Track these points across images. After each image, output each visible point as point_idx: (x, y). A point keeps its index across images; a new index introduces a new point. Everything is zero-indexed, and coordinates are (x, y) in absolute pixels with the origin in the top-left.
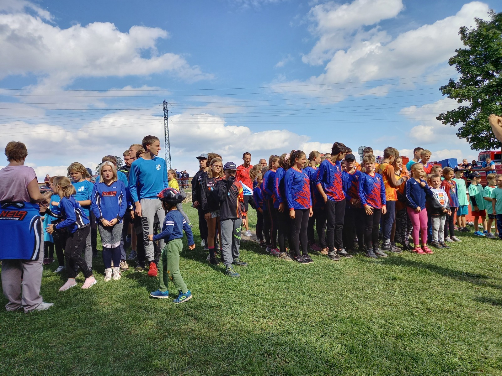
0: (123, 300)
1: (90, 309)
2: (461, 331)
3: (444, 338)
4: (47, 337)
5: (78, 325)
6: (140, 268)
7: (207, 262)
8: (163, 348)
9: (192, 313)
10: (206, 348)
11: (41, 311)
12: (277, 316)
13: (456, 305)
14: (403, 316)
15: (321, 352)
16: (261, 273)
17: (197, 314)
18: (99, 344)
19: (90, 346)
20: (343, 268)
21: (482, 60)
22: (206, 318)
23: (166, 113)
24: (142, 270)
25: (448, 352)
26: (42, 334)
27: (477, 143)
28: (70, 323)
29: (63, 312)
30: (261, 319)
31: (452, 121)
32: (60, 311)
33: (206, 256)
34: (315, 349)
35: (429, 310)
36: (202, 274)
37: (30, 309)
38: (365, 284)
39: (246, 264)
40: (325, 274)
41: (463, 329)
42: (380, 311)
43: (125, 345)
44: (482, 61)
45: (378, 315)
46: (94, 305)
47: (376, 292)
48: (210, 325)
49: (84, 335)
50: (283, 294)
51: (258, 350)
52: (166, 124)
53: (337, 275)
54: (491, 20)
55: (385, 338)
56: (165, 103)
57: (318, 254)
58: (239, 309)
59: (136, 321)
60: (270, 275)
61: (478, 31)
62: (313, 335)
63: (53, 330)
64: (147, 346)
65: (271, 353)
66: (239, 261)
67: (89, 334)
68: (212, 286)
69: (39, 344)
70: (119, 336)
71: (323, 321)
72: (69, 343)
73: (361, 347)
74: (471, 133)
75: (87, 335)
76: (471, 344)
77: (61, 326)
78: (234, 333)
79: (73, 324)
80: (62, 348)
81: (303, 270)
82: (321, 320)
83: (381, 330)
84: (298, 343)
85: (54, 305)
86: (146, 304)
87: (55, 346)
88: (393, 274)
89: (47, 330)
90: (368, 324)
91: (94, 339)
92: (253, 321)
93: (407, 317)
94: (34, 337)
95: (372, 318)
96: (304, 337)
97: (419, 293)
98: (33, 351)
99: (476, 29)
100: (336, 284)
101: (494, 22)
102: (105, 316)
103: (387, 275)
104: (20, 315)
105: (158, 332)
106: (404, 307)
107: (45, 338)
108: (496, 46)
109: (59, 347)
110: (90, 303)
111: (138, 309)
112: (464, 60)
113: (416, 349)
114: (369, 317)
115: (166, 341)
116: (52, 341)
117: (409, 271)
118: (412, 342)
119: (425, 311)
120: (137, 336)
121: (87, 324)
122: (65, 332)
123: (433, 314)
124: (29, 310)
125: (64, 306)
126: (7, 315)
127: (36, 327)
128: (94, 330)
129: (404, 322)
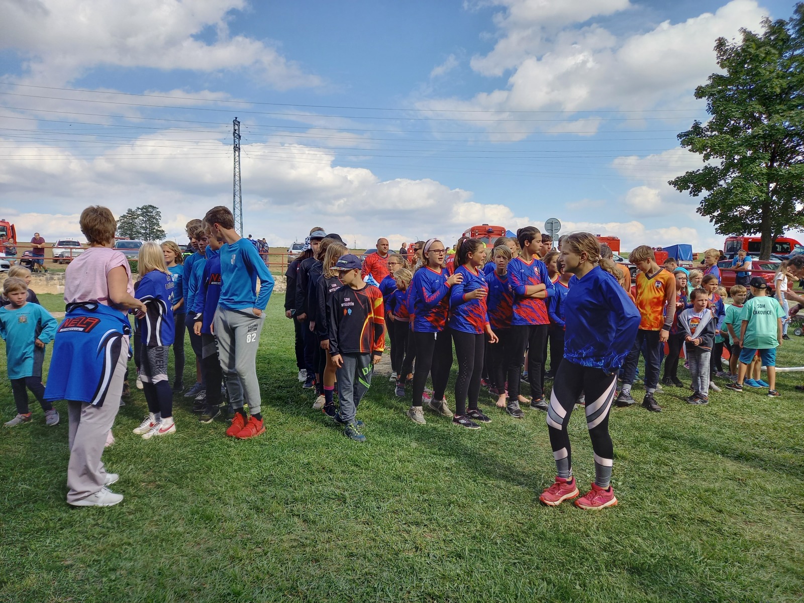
4: (56, 547)
5: (109, 525)
8: (257, 577)
9: (298, 511)
10: (329, 580)
12: (437, 521)
13: (713, 510)
14: (635, 529)
16: (404, 437)
17: (308, 512)
18: (148, 565)
19: (133, 568)
20: (531, 432)
21: (746, 93)
22: (322, 521)
23: (237, 140)
26: (48, 541)
28: (94, 519)
30: (413, 527)
31: (692, 187)
35: (673, 517)
40: (506, 443)
44: (745, 96)
45: (597, 526)
46: (132, 485)
49: (120, 546)
50: (443, 480)
52: (237, 158)
53: (523, 444)
54: (764, 32)
55: (614, 570)
56: (236, 122)
58: (374, 506)
60: (418, 440)
61: (743, 48)
62: (499, 561)
63: (66, 533)
67: (130, 544)
68: (326, 458)
70: (180, 550)
71: (513, 534)
72: (97, 561)
73: (578, 587)
74: (719, 208)
75: (126, 546)
76: (746, 586)
77: (79, 527)
80: (85, 571)
82: (510, 533)
83: (605, 555)
87: (72, 565)
89: (56, 534)
90: (584, 543)
91: (138, 554)
92: (400, 531)
93: (643, 532)
94: (33, 547)
95: (588, 531)
97: (654, 485)
99: (740, 44)
101: (767, 36)
107: (54, 549)
108: (768, 73)
109: (79, 569)
112: (719, 92)
114: (583, 529)
116: (66, 556)
117: (634, 443)
119: (667, 520)
122: (88, 539)
123: (681, 525)
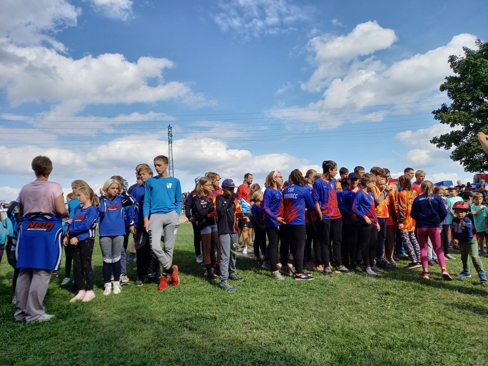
0: (122, 312)
1: (89, 320)
2: (451, 342)
3: (434, 348)
4: (46, 345)
5: (77, 334)
6: (141, 282)
7: (205, 277)
8: (158, 356)
9: (187, 325)
10: (199, 356)
11: (42, 322)
12: (270, 327)
13: (446, 318)
14: (393, 328)
15: (311, 361)
16: (257, 288)
17: (192, 325)
18: (96, 353)
19: (87, 354)
20: (337, 283)
21: (472, 86)
22: (200, 329)
23: (170, 138)
24: (141, 284)
25: (436, 362)
26: (42, 343)
27: (471, 166)
28: (69, 333)
29: (63, 322)
30: (254, 331)
31: (445, 144)
32: (60, 321)
33: (204, 271)
34: (305, 358)
35: (419, 322)
36: (199, 289)
37: (32, 319)
38: (359, 299)
39: (243, 280)
40: (320, 289)
41: (453, 340)
42: (372, 323)
43: (120, 353)
44: (471, 88)
45: (370, 327)
46: (93, 316)
47: (369, 306)
48: (204, 335)
49: (82, 344)
50: (276, 308)
51: (249, 359)
52: (171, 148)
53: (331, 289)
54: (478, 49)
55: (375, 348)
56: (170, 128)
57: (313, 270)
58: (233, 321)
59: (133, 332)
60: (265, 289)
61: (467, 60)
62: (304, 345)
63: (53, 339)
64: (142, 354)
65: (262, 362)
66: (236, 276)
67: (87, 343)
68: (208, 299)
69: (38, 352)
70: (115, 345)
71: (315, 332)
72: (67, 351)
73: (351, 356)
74: (464, 156)
75: (85, 344)
76: (459, 355)
77: (60, 336)
78: (227, 343)
79: (72, 334)
80: (60, 356)
81: (298, 285)
82: (313, 331)
83: (372, 341)
84: (289, 352)
85: (56, 316)
86: (143, 316)
87: (53, 354)
88: (386, 289)
89: (47, 339)
90: (359, 336)
91: (91, 348)
92: (246, 332)
93: (398, 330)
94: (33, 346)
95: (363, 330)
96: (295, 347)
97: (411, 307)
98: (31, 358)
99: (465, 58)
100: (329, 298)
101: (481, 52)
102: (103, 326)
103: (380, 291)
104: (22, 325)
105: (153, 341)
106: (395, 320)
107: (44, 347)
108: (484, 73)
109: (57, 355)
110: (90, 315)
111: (135, 320)
112: (455, 87)
113: (405, 359)
114: (361, 329)
115: (161, 350)
116: (51, 350)
117: (403, 287)
118: (401, 352)
119: (416, 324)
120: (133, 345)
121: (85, 334)
122: (64, 341)
123: (424, 326)
124: (31, 321)
125: (64, 317)
126: (9, 326)
127: (37, 336)
128: (92, 339)
129: (395, 334)
